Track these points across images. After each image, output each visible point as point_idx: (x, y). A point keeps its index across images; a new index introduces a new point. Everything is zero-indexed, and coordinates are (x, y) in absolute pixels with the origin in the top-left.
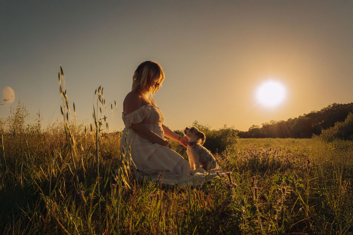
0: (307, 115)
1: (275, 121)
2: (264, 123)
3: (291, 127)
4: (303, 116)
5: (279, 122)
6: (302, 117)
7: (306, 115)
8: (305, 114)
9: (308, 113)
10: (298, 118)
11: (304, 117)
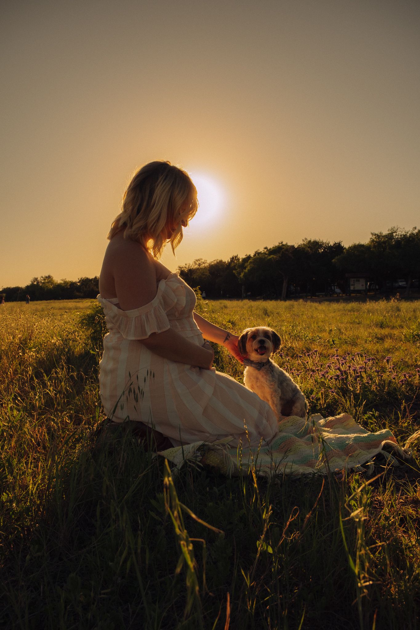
0: (270, 249)
1: (203, 261)
2: (183, 265)
3: (240, 274)
4: (263, 252)
5: (213, 263)
6: (260, 253)
7: (268, 250)
8: (266, 248)
9: (273, 246)
10: (252, 255)
11: (265, 253)
